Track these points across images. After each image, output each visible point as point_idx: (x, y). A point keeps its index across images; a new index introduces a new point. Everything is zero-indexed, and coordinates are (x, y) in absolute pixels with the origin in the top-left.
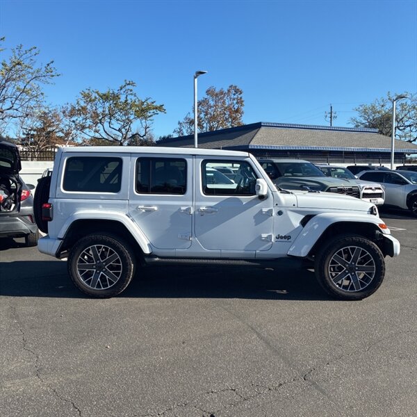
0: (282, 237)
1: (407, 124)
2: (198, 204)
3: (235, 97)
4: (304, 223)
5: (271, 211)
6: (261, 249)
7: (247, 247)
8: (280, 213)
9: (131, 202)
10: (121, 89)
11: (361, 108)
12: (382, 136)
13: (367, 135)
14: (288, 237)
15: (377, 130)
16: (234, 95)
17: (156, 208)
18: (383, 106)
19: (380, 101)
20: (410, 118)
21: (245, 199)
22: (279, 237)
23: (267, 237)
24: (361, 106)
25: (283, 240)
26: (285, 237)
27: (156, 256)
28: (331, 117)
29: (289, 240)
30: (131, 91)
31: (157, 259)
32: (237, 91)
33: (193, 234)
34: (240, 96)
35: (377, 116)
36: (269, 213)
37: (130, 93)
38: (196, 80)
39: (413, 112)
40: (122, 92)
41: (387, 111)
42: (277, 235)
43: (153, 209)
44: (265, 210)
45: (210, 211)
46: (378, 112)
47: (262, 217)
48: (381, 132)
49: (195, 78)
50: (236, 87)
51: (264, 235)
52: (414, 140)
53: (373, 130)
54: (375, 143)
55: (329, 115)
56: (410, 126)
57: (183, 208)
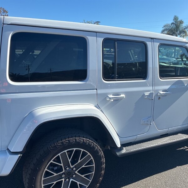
2: (156, 88)
9: (99, 91)
17: (123, 95)
33: (152, 118)
57: (147, 94)
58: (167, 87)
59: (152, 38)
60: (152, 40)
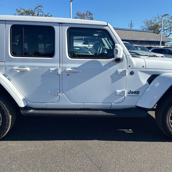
0: (132, 93)
1: (165, 29)
2: (64, 65)
3: (90, 16)
4: (150, 81)
5: (125, 71)
6: (116, 101)
7: (104, 100)
8: (132, 73)
9: (7, 64)
10: (36, 9)
11: (146, 21)
12: (155, 34)
13: (148, 34)
14: (137, 92)
15: (153, 31)
16: (89, 15)
17: (28, 69)
18: (155, 20)
19: (154, 18)
20: (166, 26)
21: (104, 61)
22: (130, 92)
23: (121, 93)
24: (146, 20)
25: (134, 94)
26: (135, 92)
27: (31, 108)
28: (131, 26)
29: (138, 95)
30: (41, 10)
31: (31, 111)
32: (90, 14)
33: (61, 90)
34: (91, 16)
35: (153, 25)
36: (124, 73)
37: (40, 11)
38: (71, 3)
39: (168, 23)
40: (36, 10)
41: (157, 23)
42: (128, 91)
43: (26, 70)
44: (120, 70)
45: (75, 71)
46: (153, 24)
47: (117, 76)
48: (154, 32)
49: (71, 2)
50: (90, 12)
51: (119, 91)
52: (168, 36)
53: (151, 31)
54: (152, 37)
55: (130, 25)
56: (166, 30)
57: (52, 69)
58: (77, 66)
59: (60, 23)
60: (61, 24)
